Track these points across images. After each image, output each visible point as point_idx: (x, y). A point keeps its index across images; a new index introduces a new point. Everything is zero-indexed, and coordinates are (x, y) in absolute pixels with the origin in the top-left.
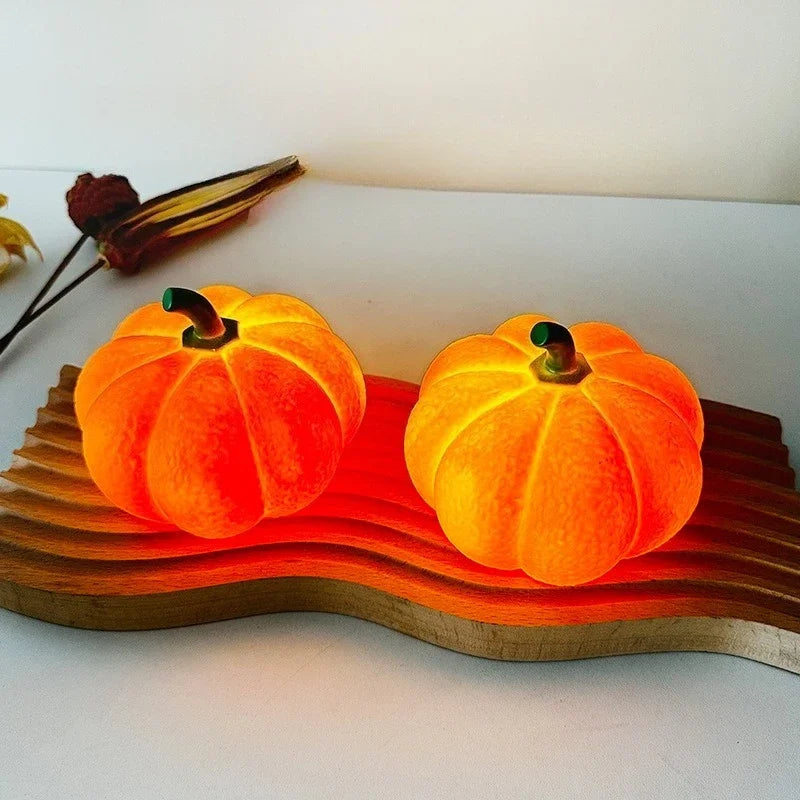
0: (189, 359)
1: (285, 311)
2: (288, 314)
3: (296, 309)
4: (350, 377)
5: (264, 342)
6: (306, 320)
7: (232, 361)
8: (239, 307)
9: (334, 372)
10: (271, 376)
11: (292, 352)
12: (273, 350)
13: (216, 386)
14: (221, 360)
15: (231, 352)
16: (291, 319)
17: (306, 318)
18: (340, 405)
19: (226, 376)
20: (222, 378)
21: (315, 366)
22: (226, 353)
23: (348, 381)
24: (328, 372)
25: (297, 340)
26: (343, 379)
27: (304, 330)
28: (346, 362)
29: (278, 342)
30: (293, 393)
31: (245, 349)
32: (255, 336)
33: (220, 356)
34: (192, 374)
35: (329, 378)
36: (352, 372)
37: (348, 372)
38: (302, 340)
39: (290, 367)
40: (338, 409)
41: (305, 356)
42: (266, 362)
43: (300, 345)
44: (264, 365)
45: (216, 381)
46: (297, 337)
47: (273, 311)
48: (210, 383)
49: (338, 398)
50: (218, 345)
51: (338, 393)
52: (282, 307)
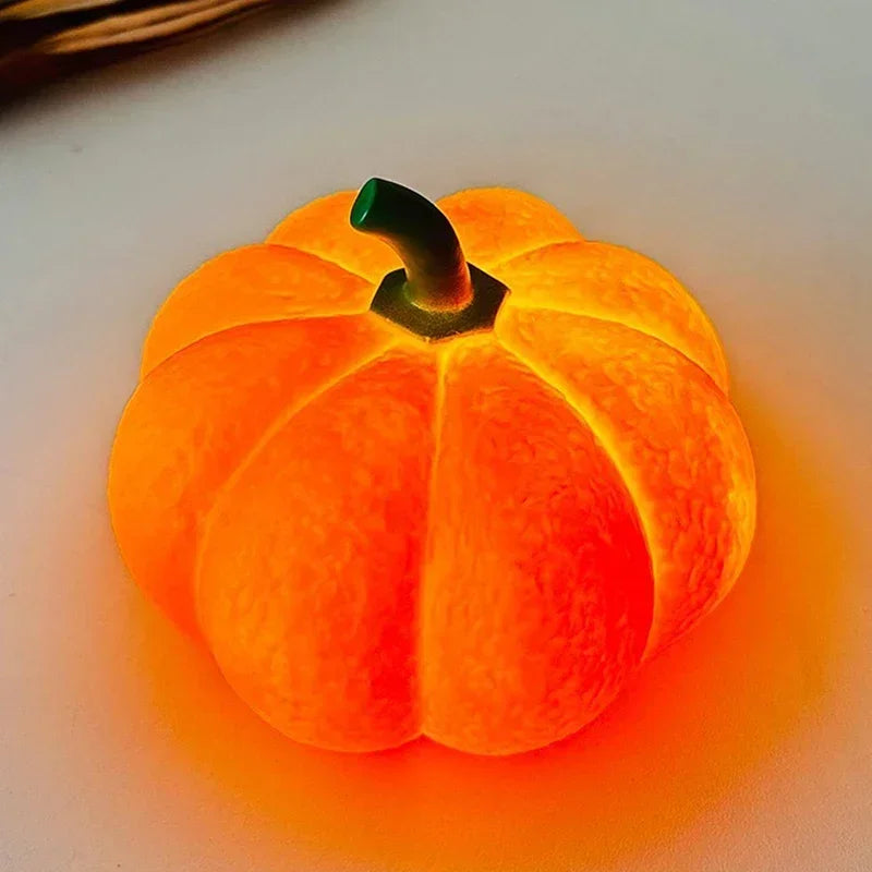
0: (371, 338)
1: (625, 297)
2: (630, 305)
3: (654, 301)
4: (716, 503)
5: (543, 357)
6: (666, 335)
7: (454, 377)
8: (527, 257)
9: (680, 481)
10: (518, 446)
11: (596, 402)
12: (554, 382)
13: (392, 425)
14: (432, 369)
15: (463, 355)
16: (631, 321)
17: (668, 327)
18: (669, 557)
19: (426, 410)
20: (415, 412)
21: (637, 452)
22: (451, 353)
23: (708, 511)
24: (665, 477)
25: (618, 379)
26: (696, 504)
27: (645, 357)
28: (718, 465)
29: (571, 369)
30: (556, 502)
31: (494, 357)
32: (528, 337)
33: (434, 357)
34: (360, 377)
35: (662, 491)
36: (724, 494)
37: (717, 490)
38: (629, 380)
39: (574, 437)
40: (659, 568)
41: (622, 423)
42: (524, 407)
43: (620, 392)
44: (516, 411)
45: (401, 412)
46: (620, 369)
47: (597, 291)
48: (387, 412)
49: (668, 544)
50: (440, 330)
51: (673, 531)
52: (623, 289)
